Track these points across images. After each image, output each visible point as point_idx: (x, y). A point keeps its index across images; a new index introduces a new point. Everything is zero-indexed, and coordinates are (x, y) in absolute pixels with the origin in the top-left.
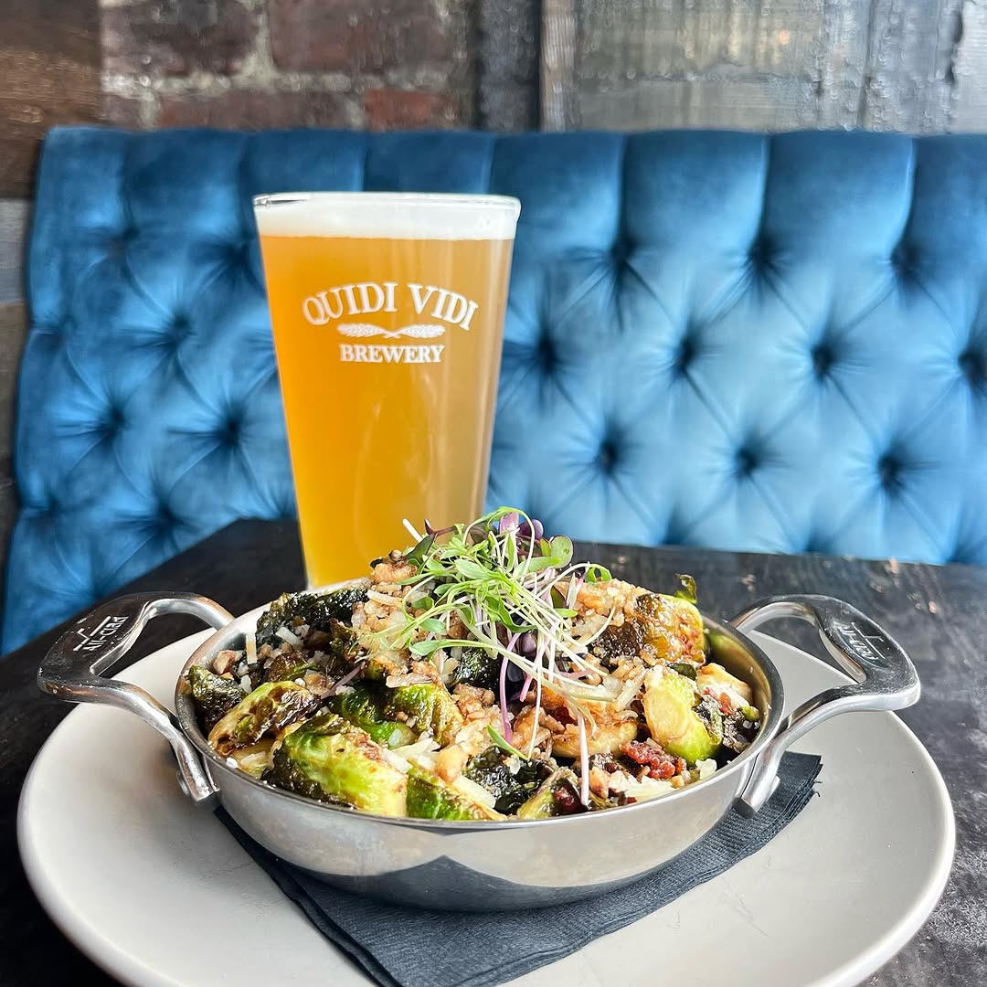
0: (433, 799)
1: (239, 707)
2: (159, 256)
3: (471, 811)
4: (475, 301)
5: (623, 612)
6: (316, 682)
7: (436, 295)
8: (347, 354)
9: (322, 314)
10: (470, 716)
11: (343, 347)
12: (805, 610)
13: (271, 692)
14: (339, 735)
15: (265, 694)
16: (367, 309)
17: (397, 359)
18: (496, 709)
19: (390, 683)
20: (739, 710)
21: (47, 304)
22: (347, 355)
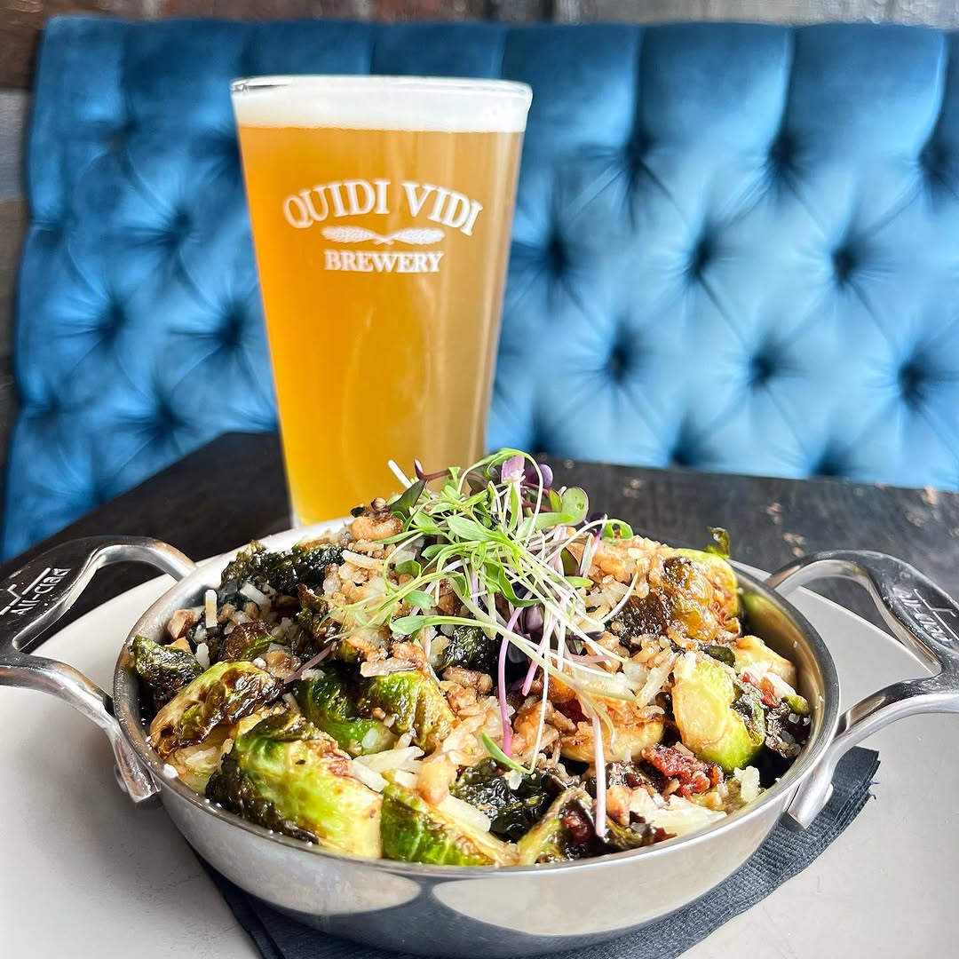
0: (412, 827)
1: (187, 692)
2: (159, 151)
3: (459, 845)
4: (479, 201)
5: (648, 581)
6: (279, 661)
7: (434, 195)
8: (333, 260)
9: (305, 215)
10: (460, 713)
11: (328, 253)
12: (857, 569)
13: (224, 676)
14: (299, 742)
15: (218, 678)
16: (355, 210)
17: (390, 267)
18: (493, 702)
19: (366, 671)
20: (784, 700)
21: (47, 199)
22: (333, 263)
